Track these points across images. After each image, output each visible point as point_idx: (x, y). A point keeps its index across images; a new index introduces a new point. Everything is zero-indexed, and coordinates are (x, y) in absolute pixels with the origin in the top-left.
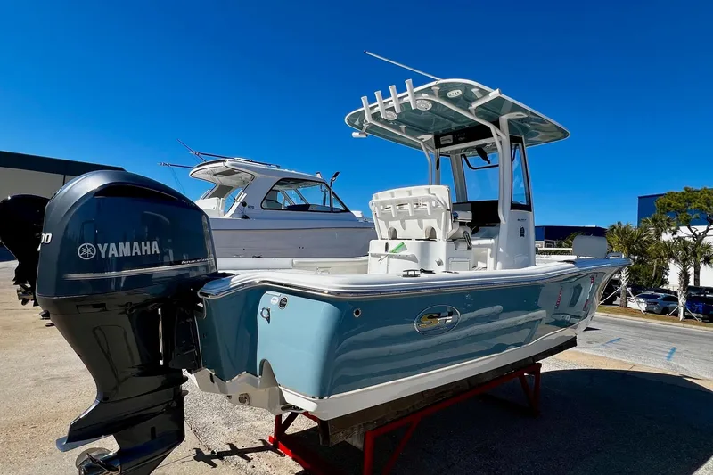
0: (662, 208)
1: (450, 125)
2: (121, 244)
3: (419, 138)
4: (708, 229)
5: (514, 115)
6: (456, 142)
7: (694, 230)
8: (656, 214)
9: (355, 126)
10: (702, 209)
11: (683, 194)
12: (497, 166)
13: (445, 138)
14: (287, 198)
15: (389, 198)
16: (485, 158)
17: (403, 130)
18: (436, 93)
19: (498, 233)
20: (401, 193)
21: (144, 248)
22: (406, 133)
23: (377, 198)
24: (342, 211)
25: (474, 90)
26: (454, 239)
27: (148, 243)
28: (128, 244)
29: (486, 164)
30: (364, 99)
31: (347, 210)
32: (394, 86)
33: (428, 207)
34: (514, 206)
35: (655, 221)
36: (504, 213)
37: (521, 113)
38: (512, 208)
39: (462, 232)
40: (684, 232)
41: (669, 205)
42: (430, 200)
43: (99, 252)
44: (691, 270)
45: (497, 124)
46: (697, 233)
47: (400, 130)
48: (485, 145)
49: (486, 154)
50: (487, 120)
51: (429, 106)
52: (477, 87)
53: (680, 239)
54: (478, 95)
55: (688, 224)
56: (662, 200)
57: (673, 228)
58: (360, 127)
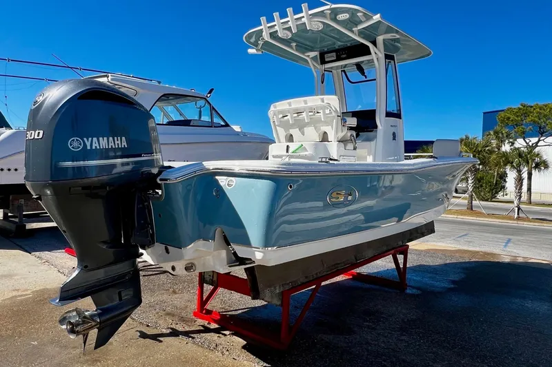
0: (502, 122)
1: (334, 44)
2: (101, 139)
3: (307, 54)
4: (539, 141)
5: (389, 36)
6: (339, 59)
7: (528, 141)
8: (497, 128)
9: (251, 43)
10: (534, 122)
11: (520, 109)
12: (375, 80)
13: (329, 55)
14: (166, 115)
15: (287, 107)
16: (363, 73)
17: (294, 48)
18: (328, 16)
19: (376, 137)
20: (297, 103)
21: (116, 142)
22: (297, 50)
23: (275, 107)
24: (222, 126)
25: (359, 14)
26: (342, 141)
27: (119, 138)
28: (105, 138)
29: (364, 79)
30: (263, 19)
31: (227, 125)
32: (291, 9)
33: (321, 114)
34: (389, 114)
35: (496, 133)
36: (380, 120)
37: (394, 35)
38: (386, 116)
39: (349, 134)
40: (520, 143)
41: (509, 118)
42: (324, 108)
43: (85, 145)
44: (525, 175)
45: (374, 43)
46: (530, 144)
47: (291, 47)
48: (363, 62)
49: (363, 70)
50: (367, 40)
51: (321, 27)
52: (362, 12)
53: (516, 149)
54: (363, 19)
55: (524, 135)
56: (502, 114)
57: (511, 140)
58: (256, 45)
